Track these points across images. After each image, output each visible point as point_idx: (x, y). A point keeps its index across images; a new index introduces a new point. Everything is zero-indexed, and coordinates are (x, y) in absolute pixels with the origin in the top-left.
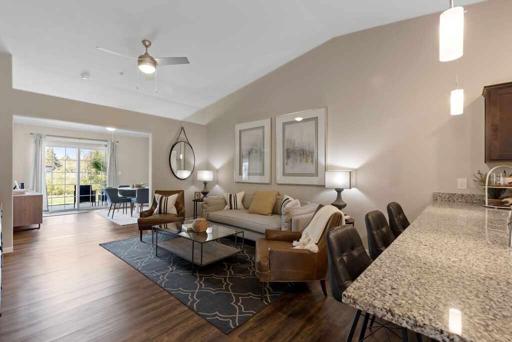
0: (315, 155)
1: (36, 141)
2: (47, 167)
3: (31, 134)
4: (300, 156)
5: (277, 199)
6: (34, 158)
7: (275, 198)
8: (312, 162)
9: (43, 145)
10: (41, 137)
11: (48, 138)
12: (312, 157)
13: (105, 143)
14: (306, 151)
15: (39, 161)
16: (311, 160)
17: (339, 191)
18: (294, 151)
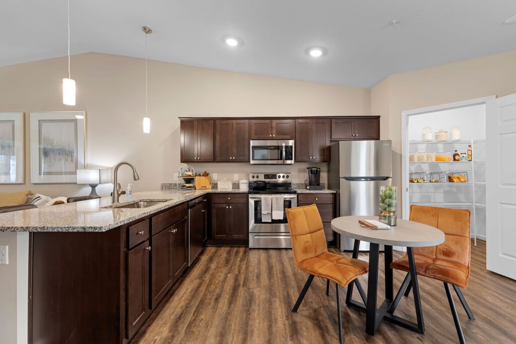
0: (75, 154)
4: (59, 155)
5: (28, 199)
7: (26, 199)
8: (72, 161)
12: (72, 156)
14: (66, 151)
16: (71, 159)
17: (93, 186)
18: (53, 150)
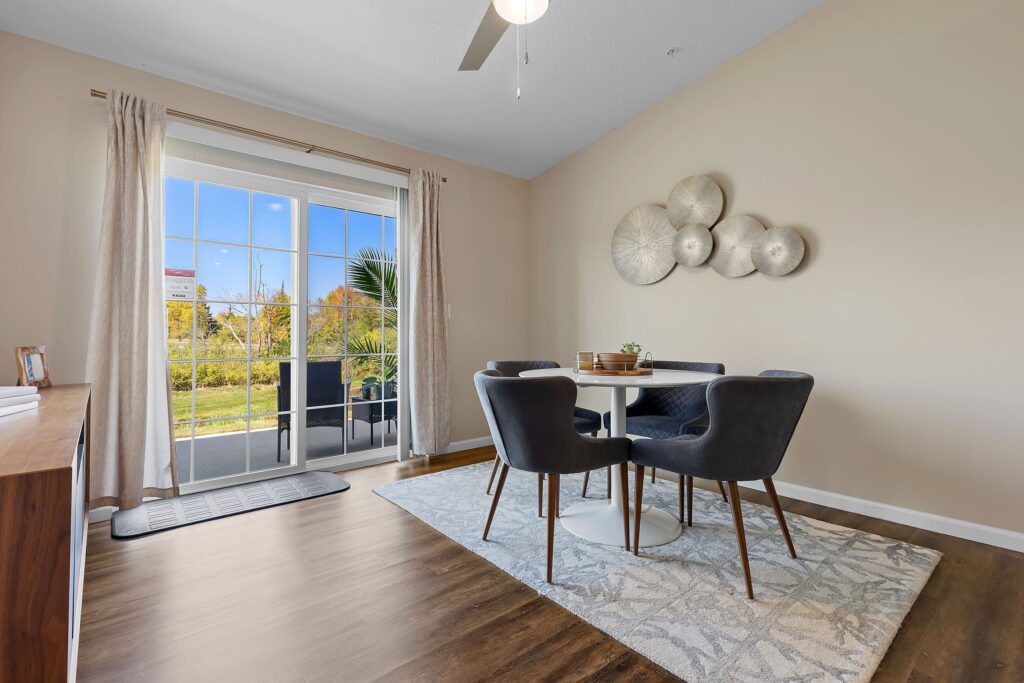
1: (118, 134)
2: (169, 273)
3: (94, 93)
6: (109, 214)
9: (152, 159)
10: (143, 118)
11: (177, 128)
13: (400, 181)
15: (133, 237)
